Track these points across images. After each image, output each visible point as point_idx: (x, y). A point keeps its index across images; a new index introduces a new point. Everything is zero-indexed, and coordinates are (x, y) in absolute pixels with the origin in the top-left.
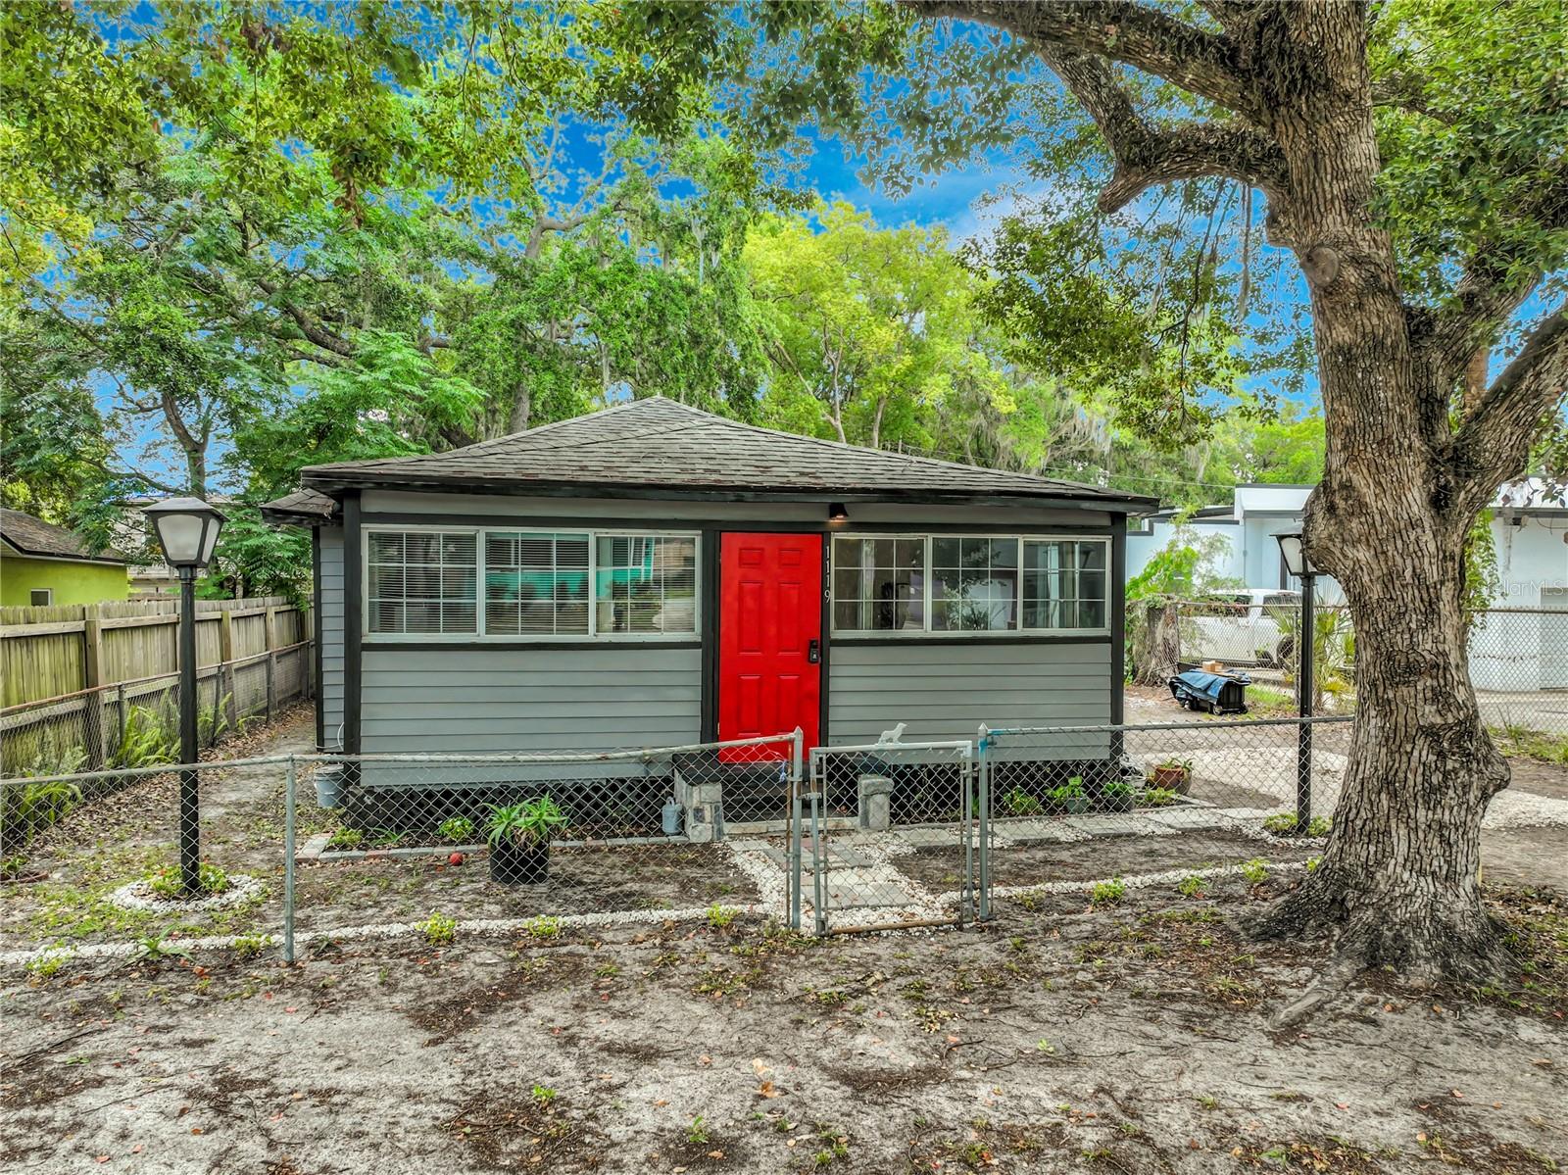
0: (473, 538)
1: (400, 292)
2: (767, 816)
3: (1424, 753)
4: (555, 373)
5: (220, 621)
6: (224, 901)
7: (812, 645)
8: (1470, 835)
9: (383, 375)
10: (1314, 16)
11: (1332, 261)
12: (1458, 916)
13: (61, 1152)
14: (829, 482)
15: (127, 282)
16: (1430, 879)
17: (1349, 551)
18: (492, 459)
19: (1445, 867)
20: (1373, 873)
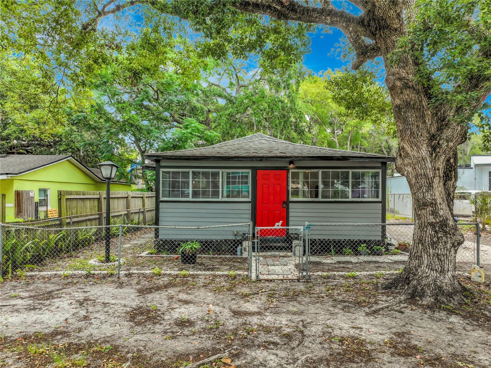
0: (189, 172)
1: (196, 107)
2: (267, 251)
3: (430, 231)
4: (241, 128)
5: (142, 197)
6: (113, 264)
7: (284, 203)
8: (450, 258)
9: (189, 130)
10: (379, 7)
11: (392, 80)
12: (444, 284)
13: (43, 309)
14: (288, 155)
15: (123, 109)
16: (435, 272)
17: (406, 168)
18: (195, 151)
19: (440, 268)
20: (417, 269)
